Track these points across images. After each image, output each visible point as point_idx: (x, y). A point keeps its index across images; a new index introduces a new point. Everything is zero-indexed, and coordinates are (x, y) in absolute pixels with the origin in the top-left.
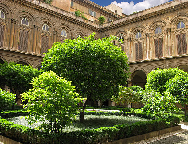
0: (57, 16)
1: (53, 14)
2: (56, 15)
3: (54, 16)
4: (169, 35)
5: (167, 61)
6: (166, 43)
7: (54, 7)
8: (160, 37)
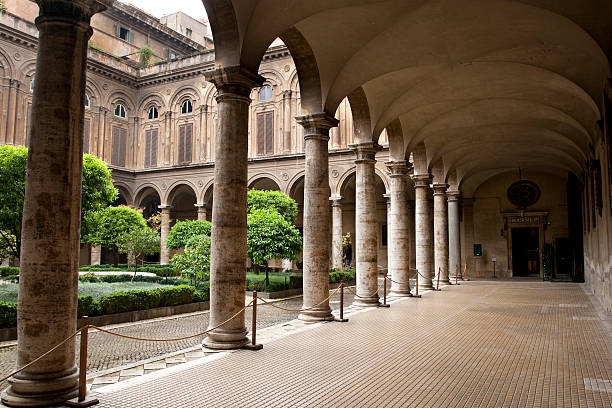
0: (18, 41)
1: (8, 35)
2: (15, 38)
3: (11, 38)
4: (287, 106)
5: (281, 163)
6: (281, 124)
7: (10, 14)
8: (269, 108)
